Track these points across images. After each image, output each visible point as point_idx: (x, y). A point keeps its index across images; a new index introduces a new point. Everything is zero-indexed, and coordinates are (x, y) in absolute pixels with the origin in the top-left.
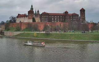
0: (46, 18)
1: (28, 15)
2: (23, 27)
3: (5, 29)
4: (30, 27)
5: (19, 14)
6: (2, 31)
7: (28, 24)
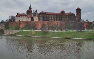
0: (43, 17)
1: (26, 14)
2: (22, 26)
3: (5, 27)
4: (28, 26)
5: (18, 14)
6: (1, 29)
7: (27, 23)
